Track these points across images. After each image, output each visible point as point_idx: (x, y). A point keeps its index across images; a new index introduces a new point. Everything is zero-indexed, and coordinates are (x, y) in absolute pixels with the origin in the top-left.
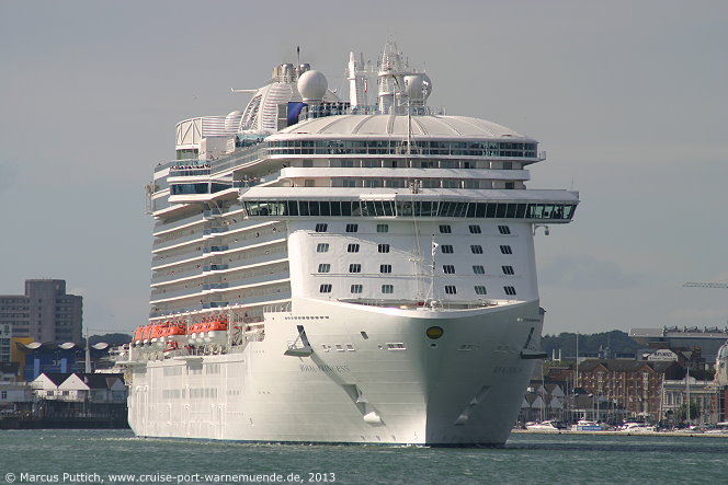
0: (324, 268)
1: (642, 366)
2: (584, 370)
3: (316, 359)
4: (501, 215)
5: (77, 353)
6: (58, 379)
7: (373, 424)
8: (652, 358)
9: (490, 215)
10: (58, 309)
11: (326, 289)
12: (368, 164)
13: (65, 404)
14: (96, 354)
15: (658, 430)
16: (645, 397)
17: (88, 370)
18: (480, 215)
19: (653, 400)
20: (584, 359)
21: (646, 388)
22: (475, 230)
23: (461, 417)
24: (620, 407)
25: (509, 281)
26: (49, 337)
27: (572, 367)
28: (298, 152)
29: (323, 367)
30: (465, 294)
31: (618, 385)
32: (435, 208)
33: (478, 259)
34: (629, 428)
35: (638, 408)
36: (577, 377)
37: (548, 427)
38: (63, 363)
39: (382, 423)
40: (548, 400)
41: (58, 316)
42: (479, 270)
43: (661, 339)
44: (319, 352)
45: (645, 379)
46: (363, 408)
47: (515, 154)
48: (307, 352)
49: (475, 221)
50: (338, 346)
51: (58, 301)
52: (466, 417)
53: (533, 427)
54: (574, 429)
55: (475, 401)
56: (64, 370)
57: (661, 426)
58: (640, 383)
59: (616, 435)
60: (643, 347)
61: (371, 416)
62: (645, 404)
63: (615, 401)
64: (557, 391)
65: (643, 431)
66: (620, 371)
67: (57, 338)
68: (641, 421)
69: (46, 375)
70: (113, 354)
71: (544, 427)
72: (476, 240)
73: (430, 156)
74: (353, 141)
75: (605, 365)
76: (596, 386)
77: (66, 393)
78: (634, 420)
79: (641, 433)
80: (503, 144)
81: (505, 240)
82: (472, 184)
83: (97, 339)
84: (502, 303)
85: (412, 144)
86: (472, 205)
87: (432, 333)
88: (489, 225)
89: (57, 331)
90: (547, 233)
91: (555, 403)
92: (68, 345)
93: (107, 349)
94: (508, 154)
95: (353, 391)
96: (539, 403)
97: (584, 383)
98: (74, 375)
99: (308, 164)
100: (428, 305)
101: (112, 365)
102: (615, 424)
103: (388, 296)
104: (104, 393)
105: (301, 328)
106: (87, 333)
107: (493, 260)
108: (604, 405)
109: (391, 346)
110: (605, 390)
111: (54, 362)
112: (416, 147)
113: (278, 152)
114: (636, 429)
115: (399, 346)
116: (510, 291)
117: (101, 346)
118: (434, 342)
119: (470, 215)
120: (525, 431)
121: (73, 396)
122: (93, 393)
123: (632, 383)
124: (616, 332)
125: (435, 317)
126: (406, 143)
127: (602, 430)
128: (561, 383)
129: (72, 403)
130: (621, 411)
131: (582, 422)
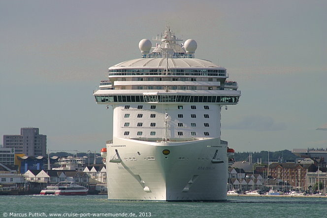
0: (127, 125)
1: (298, 166)
2: (271, 168)
3: (123, 164)
4: (205, 101)
5: (44, 160)
6: (36, 172)
7: (147, 192)
8: (302, 162)
9: (200, 101)
10: (35, 141)
11: (127, 133)
12: (149, 79)
13: (39, 184)
14: (53, 161)
15: (305, 194)
16: (299, 180)
17: (49, 169)
18: (196, 101)
19: (303, 181)
20: (272, 163)
21: (299, 176)
22: (193, 107)
23: (185, 189)
24: (288, 184)
25: (207, 129)
26: (31, 154)
27: (266, 167)
28: (120, 74)
29: (126, 167)
30: (187, 135)
31: (287, 174)
32: (175, 98)
33: (193, 120)
34: (293, 194)
35: (296, 184)
36: (269, 171)
37: (255, 193)
38: (38, 165)
39: (150, 192)
40: (256, 181)
41: (35, 144)
42: (193, 125)
43: (306, 154)
44: (124, 161)
45: (299, 172)
46: (143, 185)
47: (214, 75)
48: (119, 161)
49: (194, 104)
50: (130, 158)
51: (35, 138)
52: (188, 189)
53: (249, 194)
54: (267, 194)
55: (191, 181)
56: (38, 169)
57: (307, 193)
58: (297, 173)
59: (286, 197)
60: (298, 157)
61: (146, 188)
62: (299, 183)
63: (286, 181)
64: (260, 177)
65: (299, 195)
66: (288, 168)
67: (35, 154)
68: (297, 191)
69: (31, 171)
70: (60, 161)
71: (254, 193)
72: (193, 112)
73: (176, 76)
74: (144, 70)
75: (281, 165)
76: (277, 175)
77: (39, 179)
78: (294, 190)
79: (297, 196)
80: (209, 71)
81: (206, 112)
82: (193, 88)
83: (53, 155)
84: (201, 139)
85: (169, 71)
86: (192, 97)
87: (165, 152)
88: (200, 105)
89: (35, 151)
90: (226, 109)
91: (259, 183)
92: (40, 157)
93: (58, 159)
94: (211, 75)
95: (138, 178)
96: (252, 183)
97: (272, 173)
98: (43, 171)
99: (124, 79)
100: (164, 140)
101: (59, 166)
102: (285, 192)
103: (153, 137)
104: (56, 178)
105: (116, 151)
106: (48, 152)
107: (200, 120)
108: (281, 183)
109: (149, 158)
110: (281, 177)
111: (33, 164)
112: (170, 72)
113: (112, 74)
114: (295, 194)
115: (152, 158)
116: (207, 134)
117: (55, 158)
118: (166, 156)
119: (191, 101)
120: (245, 195)
121: (42, 180)
122: (51, 179)
123: (293, 173)
124: (286, 151)
125: (166, 145)
126: (165, 70)
127: (280, 194)
128: (261, 174)
129: (42, 183)
130: (289, 186)
131: (271, 191)
